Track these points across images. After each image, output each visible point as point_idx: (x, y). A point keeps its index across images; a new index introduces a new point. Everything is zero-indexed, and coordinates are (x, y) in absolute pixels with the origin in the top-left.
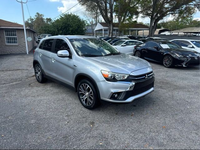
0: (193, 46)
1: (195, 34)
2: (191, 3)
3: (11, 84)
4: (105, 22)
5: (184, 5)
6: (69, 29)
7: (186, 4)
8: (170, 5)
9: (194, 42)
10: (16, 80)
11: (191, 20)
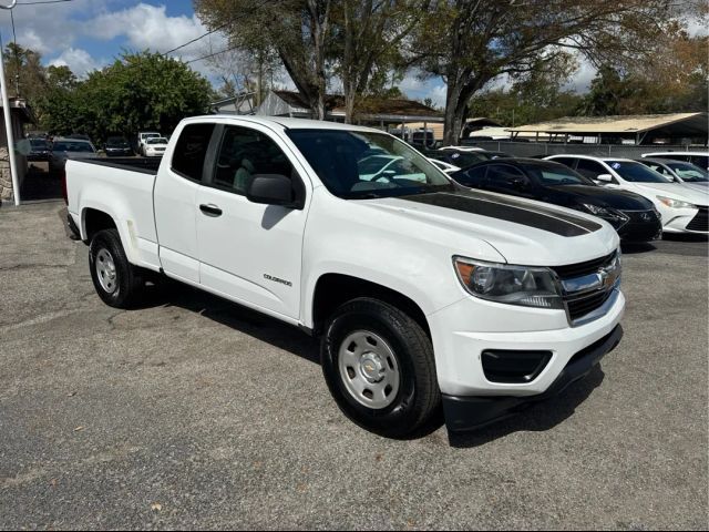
0: (613, 178)
1: (579, 138)
2: (569, 41)
3: (32, 322)
4: (297, 91)
5: (548, 43)
6: (151, 110)
7: (555, 42)
8: (504, 43)
9: (616, 166)
10: (42, 307)
11: (553, 91)
